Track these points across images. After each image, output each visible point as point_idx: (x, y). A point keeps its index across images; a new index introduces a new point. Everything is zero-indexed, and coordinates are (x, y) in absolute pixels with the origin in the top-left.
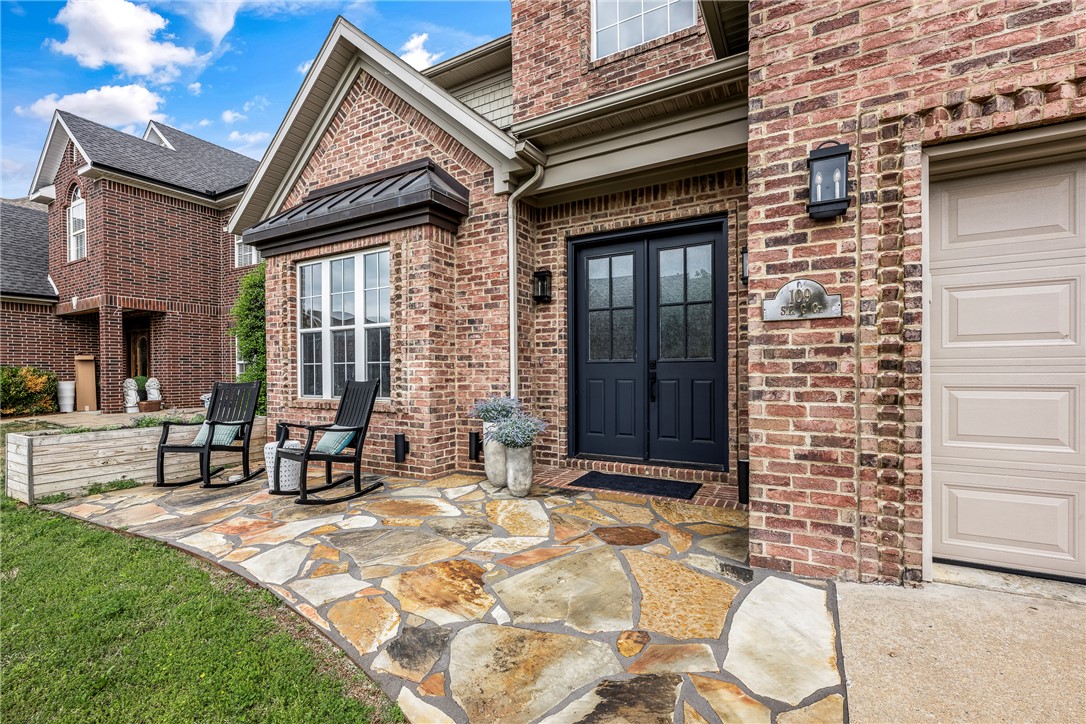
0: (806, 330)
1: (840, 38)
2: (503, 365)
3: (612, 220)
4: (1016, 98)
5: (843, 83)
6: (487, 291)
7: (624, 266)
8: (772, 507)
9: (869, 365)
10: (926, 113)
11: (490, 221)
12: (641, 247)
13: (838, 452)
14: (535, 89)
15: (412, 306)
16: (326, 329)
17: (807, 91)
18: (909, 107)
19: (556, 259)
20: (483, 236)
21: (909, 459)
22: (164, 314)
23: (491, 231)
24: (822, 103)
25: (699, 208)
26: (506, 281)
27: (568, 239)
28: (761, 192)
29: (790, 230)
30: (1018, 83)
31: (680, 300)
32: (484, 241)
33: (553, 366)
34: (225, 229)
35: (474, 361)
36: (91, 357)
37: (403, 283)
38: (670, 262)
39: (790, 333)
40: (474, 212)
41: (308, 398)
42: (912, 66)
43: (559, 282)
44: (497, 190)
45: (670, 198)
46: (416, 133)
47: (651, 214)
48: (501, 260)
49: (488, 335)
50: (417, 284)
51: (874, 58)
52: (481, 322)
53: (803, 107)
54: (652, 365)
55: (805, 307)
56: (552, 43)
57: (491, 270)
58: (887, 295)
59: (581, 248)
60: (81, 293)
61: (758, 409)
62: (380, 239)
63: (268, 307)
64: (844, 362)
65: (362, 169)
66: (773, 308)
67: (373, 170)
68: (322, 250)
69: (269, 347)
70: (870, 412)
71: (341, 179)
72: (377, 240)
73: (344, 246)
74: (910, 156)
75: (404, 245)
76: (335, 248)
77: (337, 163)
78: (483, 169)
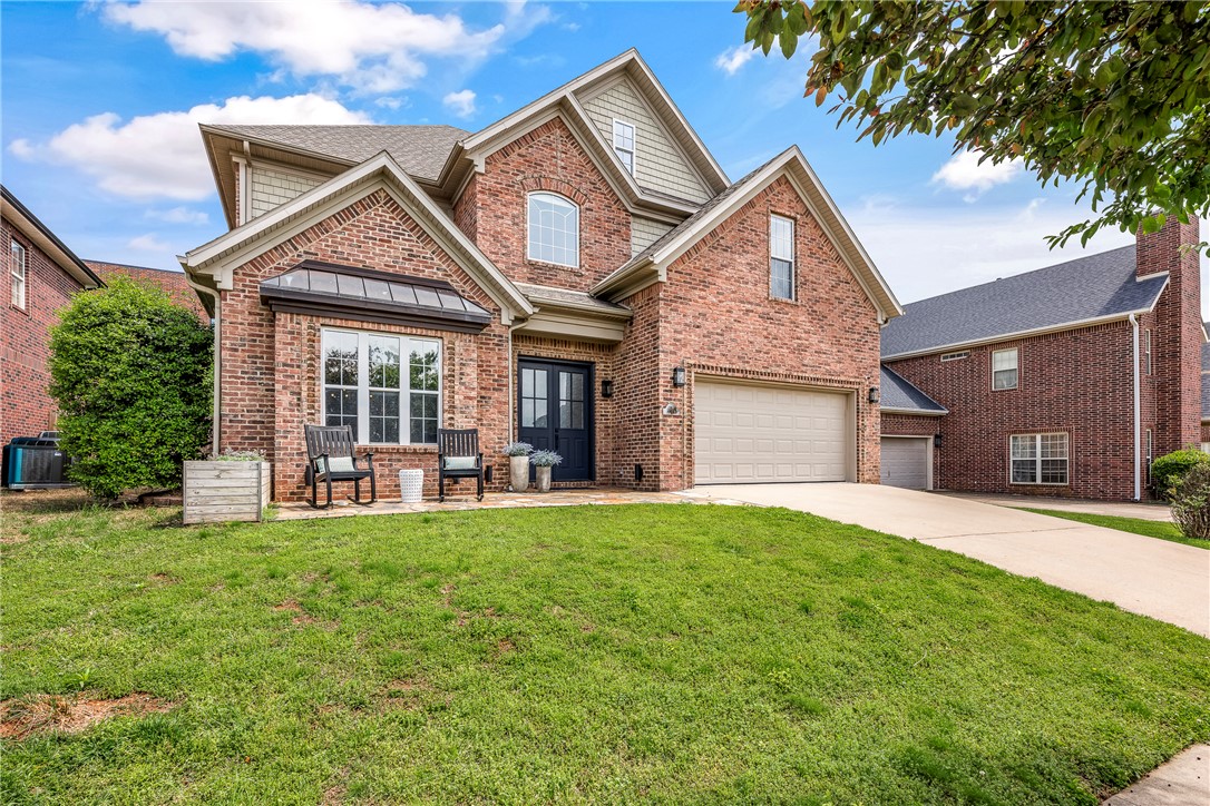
0: (672, 419)
1: (679, 337)
2: (505, 426)
3: (546, 351)
4: (708, 367)
6: (494, 380)
7: (541, 376)
8: (665, 472)
9: (685, 430)
10: (695, 365)
11: (497, 339)
12: (550, 367)
13: (679, 454)
15: (463, 384)
16: (364, 388)
17: (672, 348)
18: (692, 362)
20: (491, 346)
21: (693, 455)
23: (498, 345)
24: (675, 353)
25: (584, 357)
26: (507, 377)
27: (518, 355)
28: (662, 374)
29: (669, 388)
30: (708, 364)
31: (569, 398)
32: (493, 349)
35: (484, 422)
39: (669, 419)
40: (485, 330)
42: (692, 351)
44: (504, 322)
45: (572, 349)
46: (436, 260)
48: (505, 364)
49: (495, 407)
50: (467, 370)
51: (685, 345)
52: (490, 398)
53: (671, 353)
54: (556, 430)
55: (672, 411)
56: (504, 234)
57: (497, 368)
58: (689, 411)
62: (433, 333)
63: (280, 359)
64: (680, 428)
65: (378, 264)
66: (665, 411)
67: (391, 270)
68: (365, 325)
69: (278, 397)
70: (685, 442)
71: (351, 263)
72: (430, 333)
73: (393, 329)
74: (693, 375)
75: (457, 343)
76: (382, 328)
77: (345, 244)
78: (492, 306)
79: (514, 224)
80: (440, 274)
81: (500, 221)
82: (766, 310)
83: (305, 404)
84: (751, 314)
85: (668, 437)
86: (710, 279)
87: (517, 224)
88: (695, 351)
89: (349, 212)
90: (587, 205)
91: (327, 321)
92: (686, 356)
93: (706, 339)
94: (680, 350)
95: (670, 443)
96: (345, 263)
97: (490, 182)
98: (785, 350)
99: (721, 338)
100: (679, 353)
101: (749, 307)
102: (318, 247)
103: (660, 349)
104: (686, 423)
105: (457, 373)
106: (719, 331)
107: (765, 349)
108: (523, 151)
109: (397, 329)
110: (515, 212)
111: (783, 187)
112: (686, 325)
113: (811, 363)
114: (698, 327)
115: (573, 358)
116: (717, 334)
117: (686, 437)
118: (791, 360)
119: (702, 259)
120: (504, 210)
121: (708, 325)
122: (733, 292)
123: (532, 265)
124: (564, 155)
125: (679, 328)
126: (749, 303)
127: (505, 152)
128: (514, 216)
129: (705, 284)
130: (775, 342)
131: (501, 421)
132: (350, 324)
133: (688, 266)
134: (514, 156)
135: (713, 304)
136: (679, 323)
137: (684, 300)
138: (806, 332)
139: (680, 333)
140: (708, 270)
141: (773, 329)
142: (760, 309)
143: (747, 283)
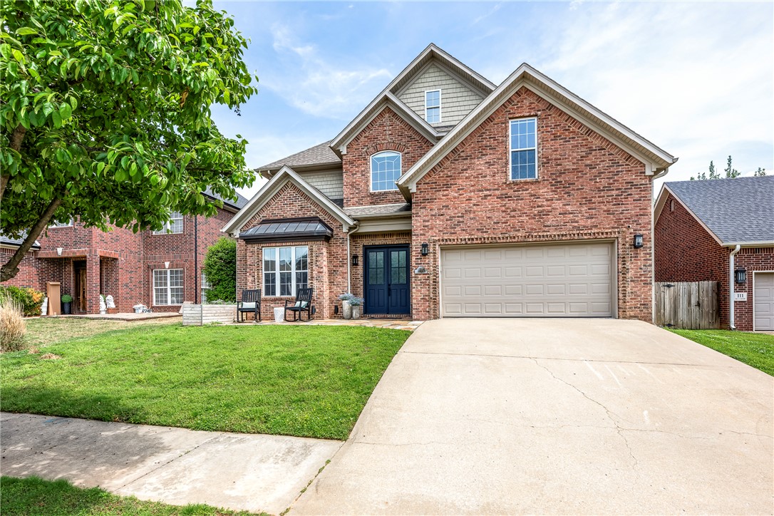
0: (422, 276)
1: (427, 224)
2: (346, 284)
4: (450, 240)
5: (427, 232)
6: (340, 262)
7: (380, 255)
8: (417, 309)
9: (431, 282)
10: (439, 240)
11: (342, 240)
12: (385, 250)
13: (427, 298)
14: (351, 196)
15: (317, 266)
16: (278, 272)
17: (422, 232)
18: (437, 238)
19: (360, 252)
20: (338, 244)
21: (437, 298)
22: (117, 259)
23: (342, 243)
24: (424, 235)
25: (402, 242)
26: (347, 259)
27: (364, 246)
28: (414, 249)
29: (419, 257)
30: (450, 238)
31: (397, 266)
32: (339, 246)
33: (359, 285)
34: (221, 230)
36: (59, 283)
37: (314, 258)
38: (394, 255)
39: (419, 276)
40: (335, 237)
41: (267, 297)
42: (437, 231)
43: (361, 259)
44: (344, 231)
45: (395, 238)
46: (312, 207)
47: (389, 241)
48: (345, 252)
51: (432, 229)
52: (338, 271)
53: (421, 235)
54: (389, 285)
55: (422, 271)
56: (357, 183)
57: (341, 255)
58: (434, 270)
59: (367, 249)
60: (66, 246)
61: (414, 290)
62: (304, 243)
63: (248, 263)
64: (428, 281)
65: (288, 215)
66: (416, 271)
67: (294, 217)
68: (277, 244)
69: (248, 278)
70: (431, 290)
71: (279, 217)
72: (302, 243)
73: (288, 244)
74: (437, 246)
75: (314, 246)
76: (284, 244)
77: (276, 211)
78: (338, 224)
79: (362, 175)
80: (314, 213)
81: (355, 176)
82: (504, 192)
83: (256, 280)
84: (489, 198)
85: (419, 288)
86: (452, 182)
87: (364, 175)
88: (439, 231)
89: (278, 195)
90: (406, 151)
91: (263, 245)
92: (431, 236)
93: (449, 222)
94: (428, 232)
95: (420, 291)
96: (276, 218)
97: (350, 157)
98: (524, 218)
99: (461, 219)
100: (427, 234)
101: (488, 193)
102: (267, 214)
103: (413, 234)
104: (431, 277)
105: (314, 261)
106: (460, 215)
107: (504, 220)
108: (367, 134)
109: (289, 244)
110: (363, 169)
111: (524, 96)
112: (432, 215)
113: (554, 223)
114: (442, 215)
115: (395, 243)
116: (458, 217)
117: (432, 287)
118: (530, 224)
119: (445, 170)
120: (357, 169)
121: (451, 212)
122: (472, 186)
123: (372, 195)
124: (391, 127)
125: (426, 218)
126: (488, 190)
127: (357, 139)
128: (362, 171)
129: (447, 186)
130: (513, 213)
131: (344, 282)
132: (272, 245)
133: (435, 177)
134: (362, 139)
135: (455, 198)
136: (427, 216)
137: (431, 200)
138: (547, 200)
139: (428, 221)
140: (451, 176)
141: (512, 205)
142: (498, 193)
143: (486, 177)
